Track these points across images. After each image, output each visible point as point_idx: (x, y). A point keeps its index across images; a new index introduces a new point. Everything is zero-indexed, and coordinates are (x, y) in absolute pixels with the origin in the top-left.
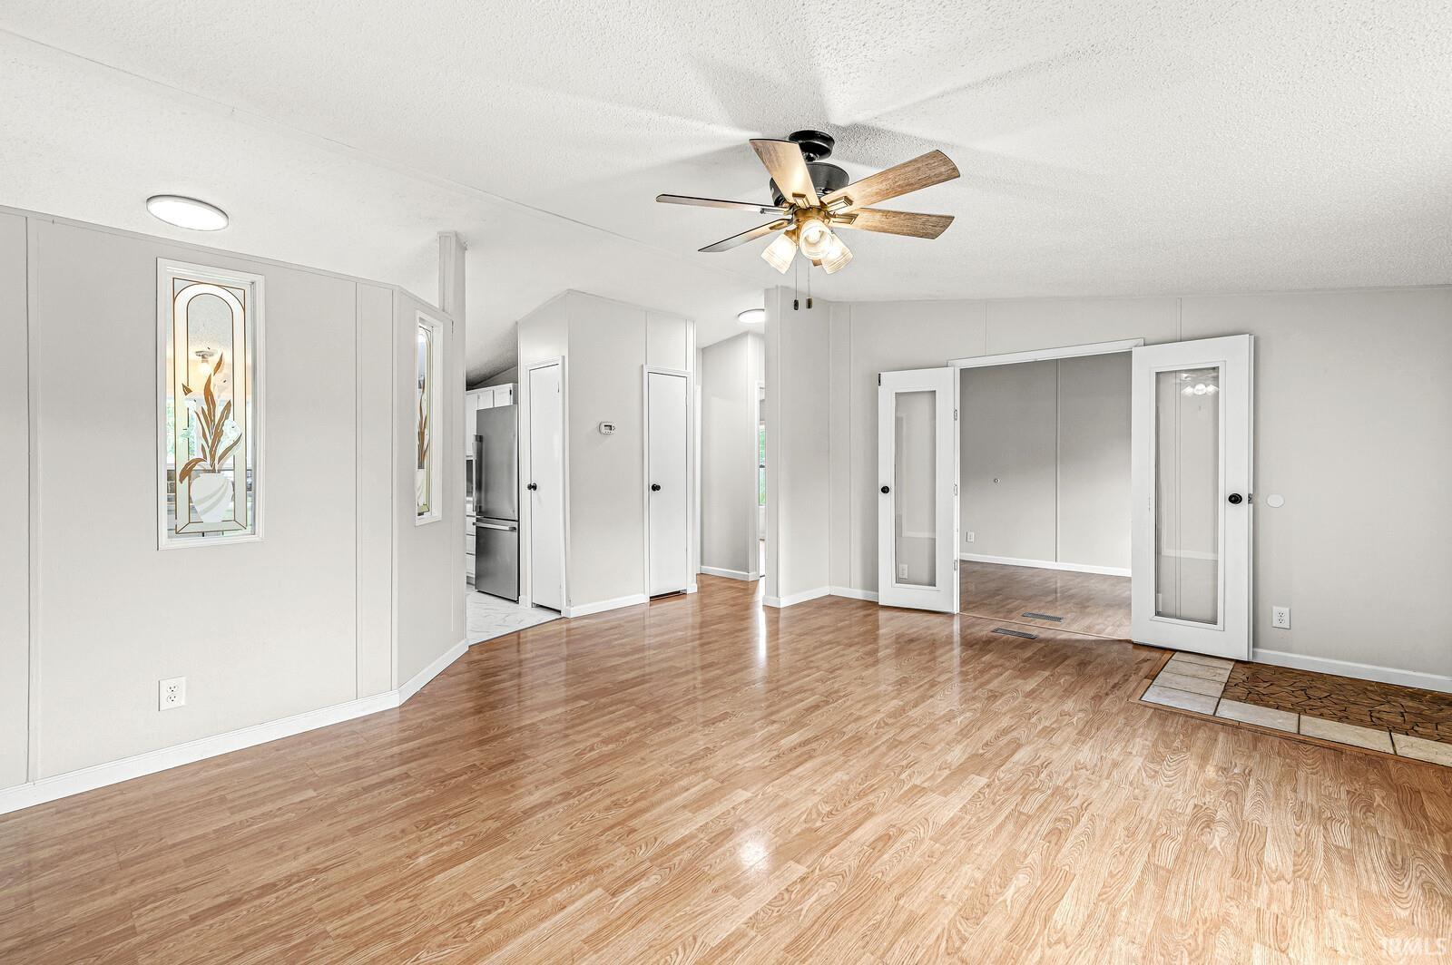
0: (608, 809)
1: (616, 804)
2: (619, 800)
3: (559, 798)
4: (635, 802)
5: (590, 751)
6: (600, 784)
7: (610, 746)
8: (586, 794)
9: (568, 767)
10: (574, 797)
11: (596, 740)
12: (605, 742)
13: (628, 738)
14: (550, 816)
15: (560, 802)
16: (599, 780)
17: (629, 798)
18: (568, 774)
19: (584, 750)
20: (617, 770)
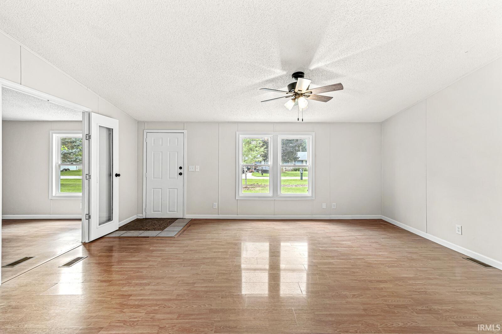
0: (357, 272)
1: (354, 272)
2: (352, 273)
3: (373, 282)
4: (347, 271)
5: (355, 295)
6: (356, 280)
7: (344, 293)
8: (363, 279)
9: (368, 292)
10: (367, 280)
11: (350, 300)
12: (346, 297)
13: (334, 294)
14: (377, 278)
15: (373, 280)
16: (356, 281)
17: (349, 272)
18: (368, 289)
19: (357, 297)
20: (347, 282)
